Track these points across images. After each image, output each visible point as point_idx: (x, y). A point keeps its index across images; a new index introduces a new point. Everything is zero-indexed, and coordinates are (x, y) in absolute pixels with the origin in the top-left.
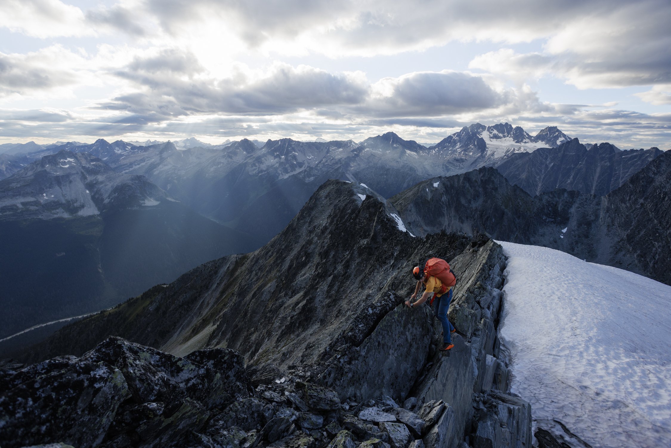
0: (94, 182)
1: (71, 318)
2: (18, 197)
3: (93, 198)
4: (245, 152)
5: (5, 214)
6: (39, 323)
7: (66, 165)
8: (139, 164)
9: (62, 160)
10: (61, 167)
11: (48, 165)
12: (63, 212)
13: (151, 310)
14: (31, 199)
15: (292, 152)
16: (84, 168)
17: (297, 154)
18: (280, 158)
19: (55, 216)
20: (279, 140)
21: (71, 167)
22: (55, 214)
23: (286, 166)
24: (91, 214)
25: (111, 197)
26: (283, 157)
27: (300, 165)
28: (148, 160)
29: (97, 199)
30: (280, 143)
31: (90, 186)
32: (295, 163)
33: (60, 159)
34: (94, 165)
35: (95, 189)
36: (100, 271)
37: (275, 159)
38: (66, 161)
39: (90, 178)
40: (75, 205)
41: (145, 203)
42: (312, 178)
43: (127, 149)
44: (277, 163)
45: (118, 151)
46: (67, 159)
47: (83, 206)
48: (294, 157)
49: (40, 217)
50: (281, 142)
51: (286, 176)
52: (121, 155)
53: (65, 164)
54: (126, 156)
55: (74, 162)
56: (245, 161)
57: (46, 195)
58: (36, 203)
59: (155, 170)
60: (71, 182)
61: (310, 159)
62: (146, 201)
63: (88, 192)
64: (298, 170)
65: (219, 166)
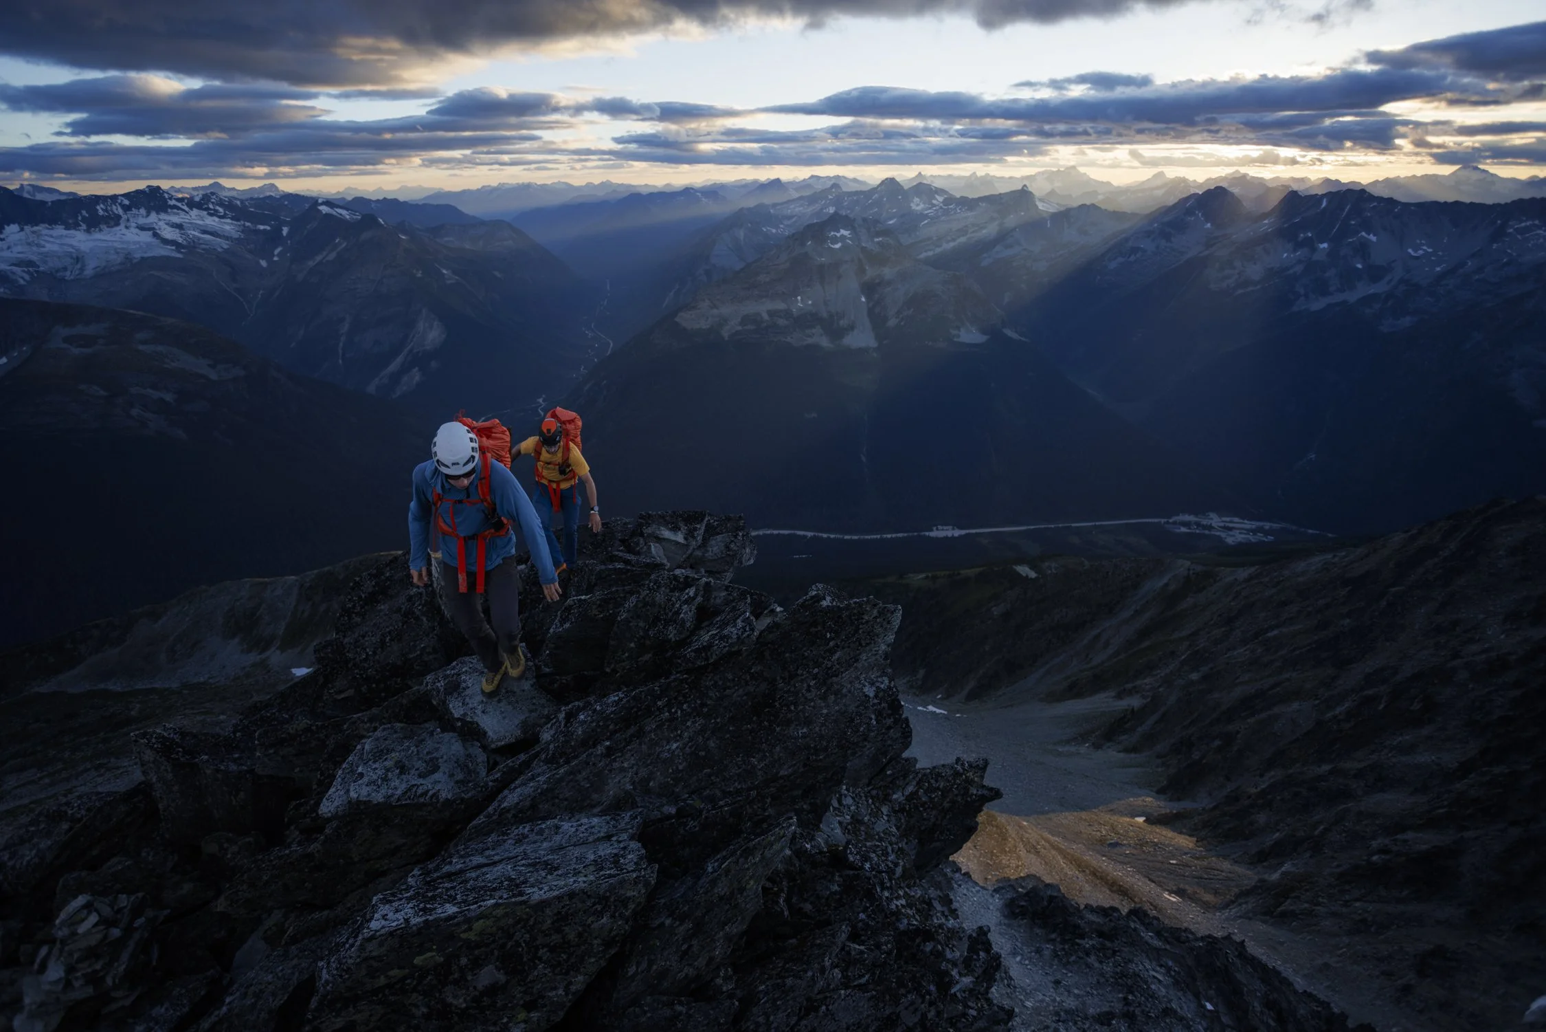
0: (877, 281)
1: (812, 534)
2: (764, 300)
3: (871, 312)
4: (1209, 225)
5: (746, 327)
6: (769, 527)
7: (837, 243)
8: (954, 240)
9: (832, 233)
10: (830, 247)
11: (810, 243)
12: (821, 335)
13: (995, 613)
14: (780, 306)
15: (1358, 232)
16: (864, 249)
17: (1373, 238)
18: (1314, 249)
19: (810, 341)
20: (1323, 196)
21: (845, 248)
22: (810, 336)
23: (1327, 275)
24: (863, 345)
25: (901, 316)
26: (1325, 245)
27: (1375, 273)
28: (973, 232)
29: (877, 318)
30: (1324, 204)
31: (870, 288)
32: (1359, 266)
33: (830, 231)
34: (878, 243)
35: (877, 296)
36: (864, 459)
37: (1295, 251)
38: (838, 235)
39: (871, 273)
40: (841, 322)
41: (959, 336)
42: (1406, 321)
43: (934, 202)
44: (1300, 262)
45: (918, 205)
46: (838, 232)
47: (852, 327)
48: (1363, 249)
49: (789, 339)
50: (1329, 202)
51: (1318, 304)
52: (922, 216)
53: (835, 240)
54: (932, 218)
55: (849, 239)
56: (1206, 253)
57: (802, 300)
58: (787, 314)
59: (985, 255)
60: (839, 277)
61: (1417, 258)
62: (963, 332)
63: (863, 299)
64: (1363, 289)
65: (1132, 258)
